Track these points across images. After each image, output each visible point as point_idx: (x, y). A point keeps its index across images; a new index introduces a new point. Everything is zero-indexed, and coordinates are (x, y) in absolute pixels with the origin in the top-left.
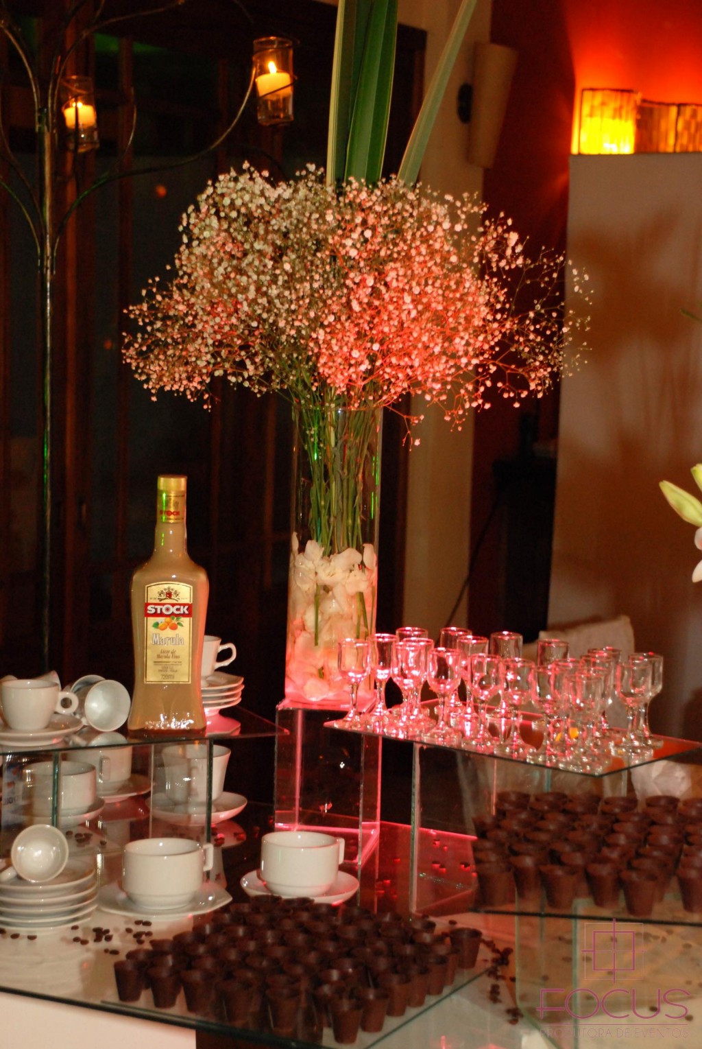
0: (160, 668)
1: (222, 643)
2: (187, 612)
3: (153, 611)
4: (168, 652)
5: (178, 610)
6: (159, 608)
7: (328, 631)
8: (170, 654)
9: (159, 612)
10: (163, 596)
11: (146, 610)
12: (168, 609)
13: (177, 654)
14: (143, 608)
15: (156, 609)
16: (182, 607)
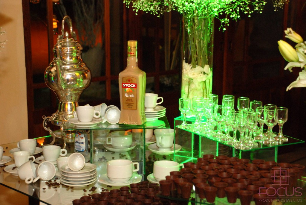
0: (127, 104)
1: (158, 97)
2: (135, 87)
3: (125, 86)
4: (130, 99)
5: (132, 86)
6: (126, 85)
7: (192, 94)
8: (130, 100)
9: (126, 86)
10: (128, 81)
11: (123, 85)
12: (129, 85)
13: (132, 100)
14: (122, 85)
15: (125, 85)
16: (133, 85)
